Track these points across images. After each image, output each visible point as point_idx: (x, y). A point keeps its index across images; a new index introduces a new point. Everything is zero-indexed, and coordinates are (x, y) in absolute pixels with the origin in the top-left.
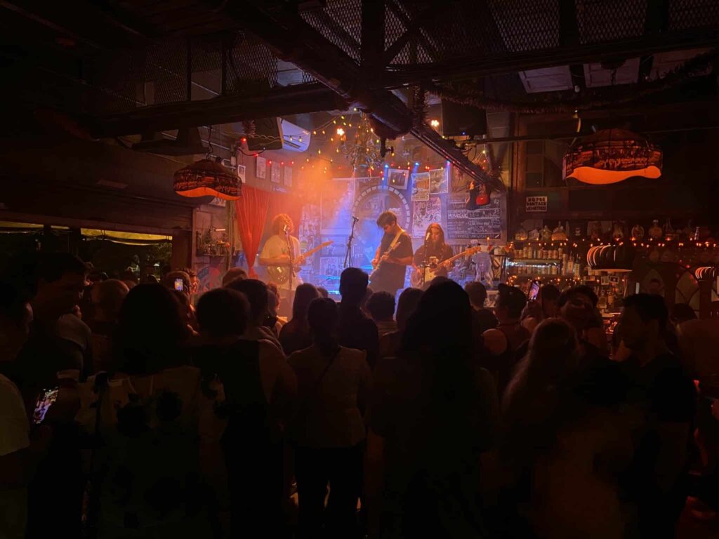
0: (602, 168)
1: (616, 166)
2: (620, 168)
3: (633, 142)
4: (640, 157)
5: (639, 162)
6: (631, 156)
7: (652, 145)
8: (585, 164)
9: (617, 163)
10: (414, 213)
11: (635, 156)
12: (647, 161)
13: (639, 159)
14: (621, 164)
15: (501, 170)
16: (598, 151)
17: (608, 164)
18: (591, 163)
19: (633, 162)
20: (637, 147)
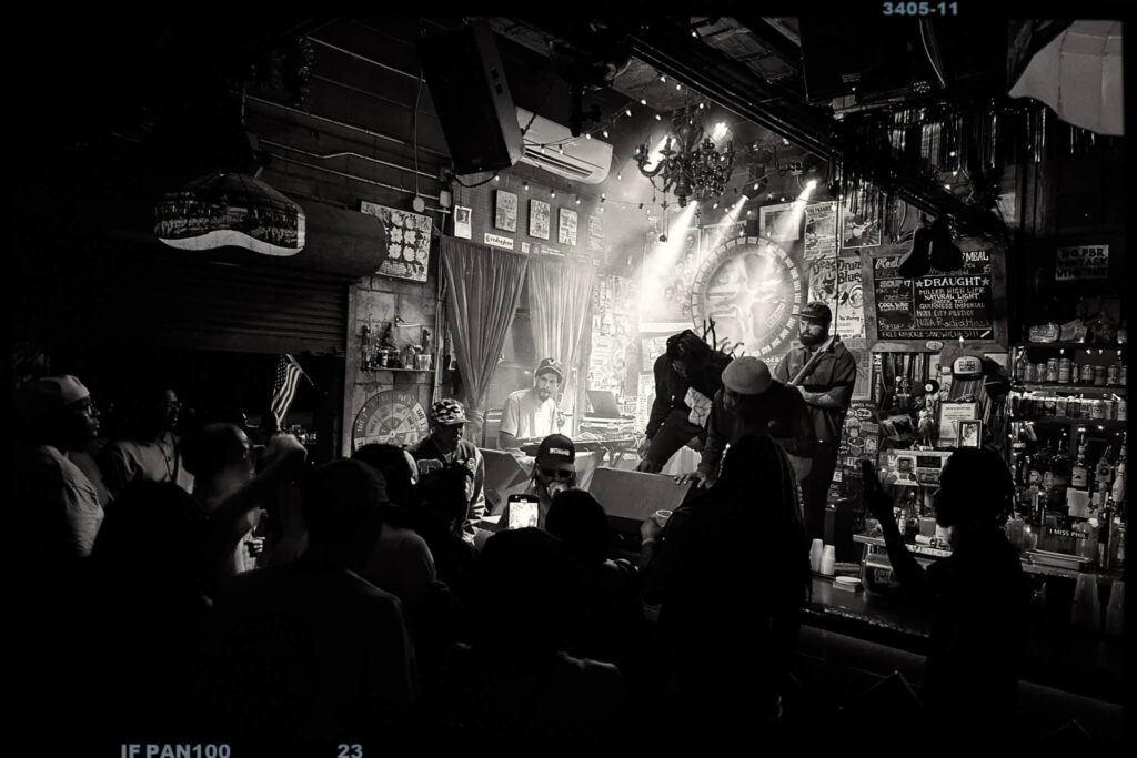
15: (999, 191)
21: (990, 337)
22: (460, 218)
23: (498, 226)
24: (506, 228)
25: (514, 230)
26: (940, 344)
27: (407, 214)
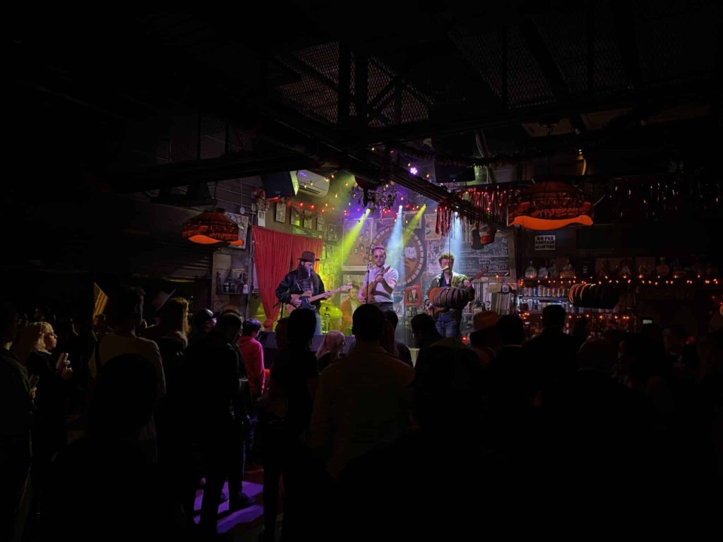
0: (538, 217)
1: (550, 215)
2: (554, 217)
3: (565, 194)
4: (572, 207)
5: (571, 212)
6: (564, 207)
7: (582, 196)
8: (524, 213)
9: (552, 212)
10: (428, 252)
11: (567, 207)
12: (578, 211)
13: (570, 209)
14: (555, 214)
16: (534, 202)
17: (543, 214)
18: (528, 212)
19: (566, 212)
20: (568, 198)
21: (508, 275)
22: (260, 217)
23: (277, 220)
24: (280, 220)
25: (284, 221)
26: (487, 278)
27: (238, 215)
